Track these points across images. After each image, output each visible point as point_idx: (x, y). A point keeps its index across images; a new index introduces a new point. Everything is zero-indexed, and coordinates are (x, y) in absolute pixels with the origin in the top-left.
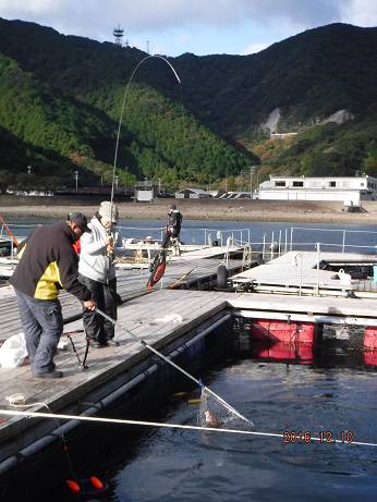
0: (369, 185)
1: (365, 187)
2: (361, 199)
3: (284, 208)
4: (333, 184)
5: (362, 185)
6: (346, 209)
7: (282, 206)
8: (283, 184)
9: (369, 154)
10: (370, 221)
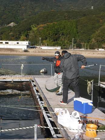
0: (29, 44)
1: (28, 44)
2: (27, 48)
3: (4, 50)
4: (18, 43)
5: (27, 43)
6: (23, 51)
7: (3, 50)
8: (2, 43)
9: (22, 35)
10: (32, 55)
